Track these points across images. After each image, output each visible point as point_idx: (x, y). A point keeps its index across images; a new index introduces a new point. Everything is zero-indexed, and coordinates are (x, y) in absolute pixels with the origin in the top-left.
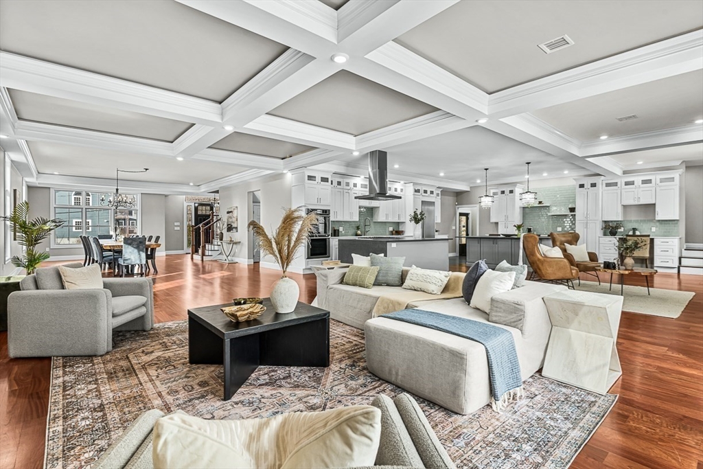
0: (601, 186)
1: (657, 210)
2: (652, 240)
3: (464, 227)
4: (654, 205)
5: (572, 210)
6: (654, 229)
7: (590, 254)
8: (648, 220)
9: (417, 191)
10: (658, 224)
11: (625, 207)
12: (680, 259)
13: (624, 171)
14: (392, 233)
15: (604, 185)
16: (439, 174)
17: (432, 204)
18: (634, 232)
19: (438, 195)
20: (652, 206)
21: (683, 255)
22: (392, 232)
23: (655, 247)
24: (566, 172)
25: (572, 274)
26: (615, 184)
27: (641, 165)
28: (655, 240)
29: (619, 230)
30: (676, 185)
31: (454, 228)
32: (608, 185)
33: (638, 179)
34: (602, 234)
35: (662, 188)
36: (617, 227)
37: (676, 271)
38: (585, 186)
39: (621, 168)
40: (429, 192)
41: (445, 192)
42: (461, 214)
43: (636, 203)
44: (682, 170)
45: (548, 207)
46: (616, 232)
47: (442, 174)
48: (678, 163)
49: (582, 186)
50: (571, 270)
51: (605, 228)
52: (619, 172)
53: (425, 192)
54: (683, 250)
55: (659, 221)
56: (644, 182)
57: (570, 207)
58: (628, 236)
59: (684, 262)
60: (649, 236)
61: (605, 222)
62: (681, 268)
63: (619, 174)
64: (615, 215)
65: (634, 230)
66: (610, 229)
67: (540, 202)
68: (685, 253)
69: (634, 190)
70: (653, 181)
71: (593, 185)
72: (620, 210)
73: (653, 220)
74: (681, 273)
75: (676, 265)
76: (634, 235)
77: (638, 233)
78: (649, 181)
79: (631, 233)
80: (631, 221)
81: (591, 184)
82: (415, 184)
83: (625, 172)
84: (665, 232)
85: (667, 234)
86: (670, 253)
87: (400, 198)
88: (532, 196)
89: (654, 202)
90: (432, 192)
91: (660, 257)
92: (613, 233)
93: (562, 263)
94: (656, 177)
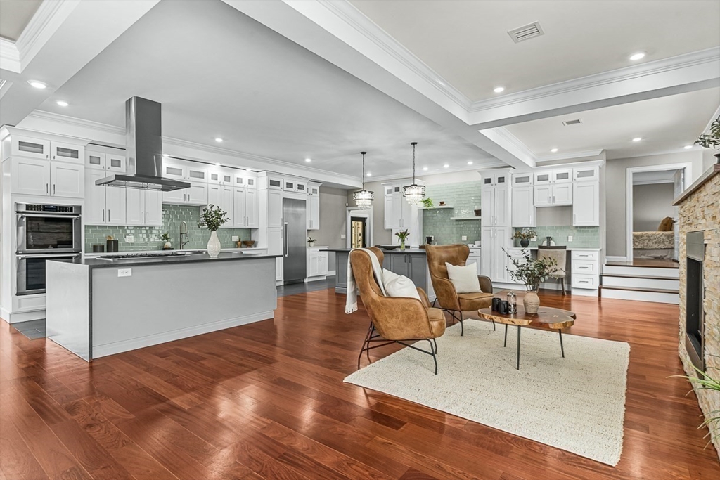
0: (510, 181)
1: (574, 213)
2: (569, 253)
3: (360, 235)
4: (571, 206)
5: (478, 213)
6: (571, 239)
7: (482, 279)
8: (564, 227)
9: (274, 183)
10: (575, 231)
11: (538, 208)
12: (601, 276)
13: (536, 163)
14: (236, 245)
15: (514, 180)
16: (304, 159)
17: (302, 203)
18: (549, 243)
19: (314, 191)
20: (568, 208)
21: (605, 272)
22: (236, 242)
23: (572, 262)
24: (470, 163)
25: (431, 329)
26: (526, 179)
27: (555, 153)
28: (572, 252)
29: (532, 240)
30: (596, 180)
31: (343, 236)
32: (519, 180)
33: (552, 173)
34: (513, 245)
35: (580, 184)
36: (529, 236)
37: (596, 294)
38: (492, 181)
39: (534, 158)
40: (295, 187)
41: (326, 188)
42: (353, 219)
43: (552, 204)
44: (602, 162)
45: (451, 209)
46: (528, 242)
47: (308, 160)
48: (598, 152)
49: (488, 181)
50: (429, 319)
51: (516, 237)
52: (530, 163)
53: (290, 185)
54: (604, 265)
55: (577, 227)
56: (560, 176)
57: (476, 209)
58: (540, 247)
59: (607, 282)
60: (565, 247)
61: (516, 229)
62: (602, 290)
63: (531, 166)
64: (527, 221)
65: (549, 239)
66: (522, 239)
67: (442, 203)
68: (607, 270)
69: (547, 187)
70: (570, 176)
71: (501, 180)
72: (532, 211)
73: (570, 227)
74: (603, 296)
75: (597, 286)
76: (548, 247)
77: (553, 244)
78: (564, 176)
79: (545, 244)
80: (544, 228)
81: (499, 178)
82: (269, 172)
83: (538, 164)
84: (583, 242)
85: (586, 245)
86: (589, 270)
87: (188, 185)
88: (420, 190)
89: (570, 203)
90: (301, 187)
91: (579, 276)
92: (525, 245)
93: (412, 308)
94: (573, 170)
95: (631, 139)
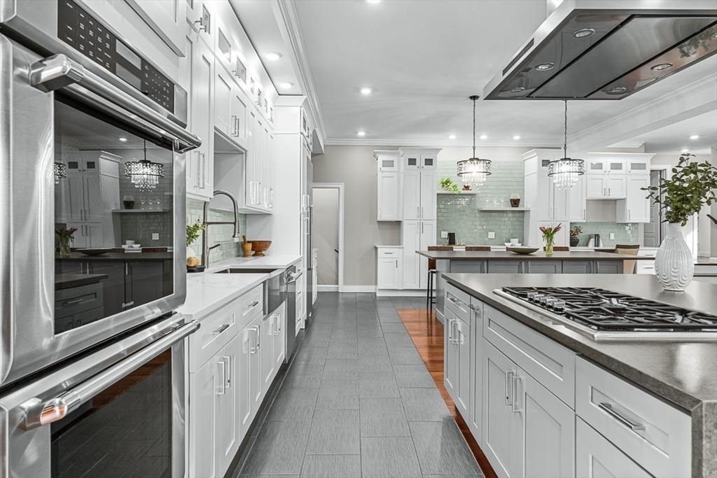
6: (612, 236)
30: (647, 175)
33: (606, 161)
35: (633, 177)
43: (606, 197)
56: (614, 166)
57: (512, 198)
67: (467, 188)
70: (624, 167)
72: (585, 206)
89: (624, 197)
95: (689, 136)
